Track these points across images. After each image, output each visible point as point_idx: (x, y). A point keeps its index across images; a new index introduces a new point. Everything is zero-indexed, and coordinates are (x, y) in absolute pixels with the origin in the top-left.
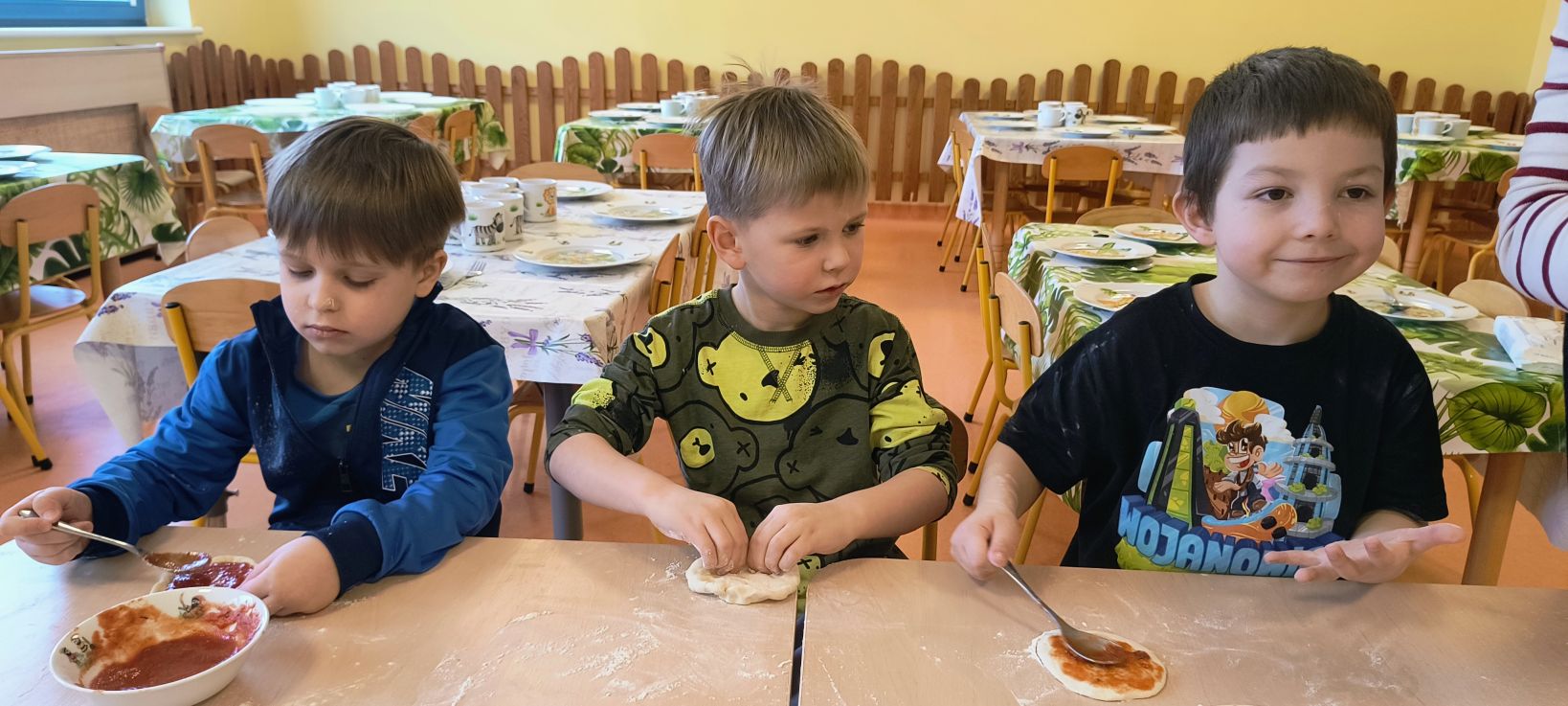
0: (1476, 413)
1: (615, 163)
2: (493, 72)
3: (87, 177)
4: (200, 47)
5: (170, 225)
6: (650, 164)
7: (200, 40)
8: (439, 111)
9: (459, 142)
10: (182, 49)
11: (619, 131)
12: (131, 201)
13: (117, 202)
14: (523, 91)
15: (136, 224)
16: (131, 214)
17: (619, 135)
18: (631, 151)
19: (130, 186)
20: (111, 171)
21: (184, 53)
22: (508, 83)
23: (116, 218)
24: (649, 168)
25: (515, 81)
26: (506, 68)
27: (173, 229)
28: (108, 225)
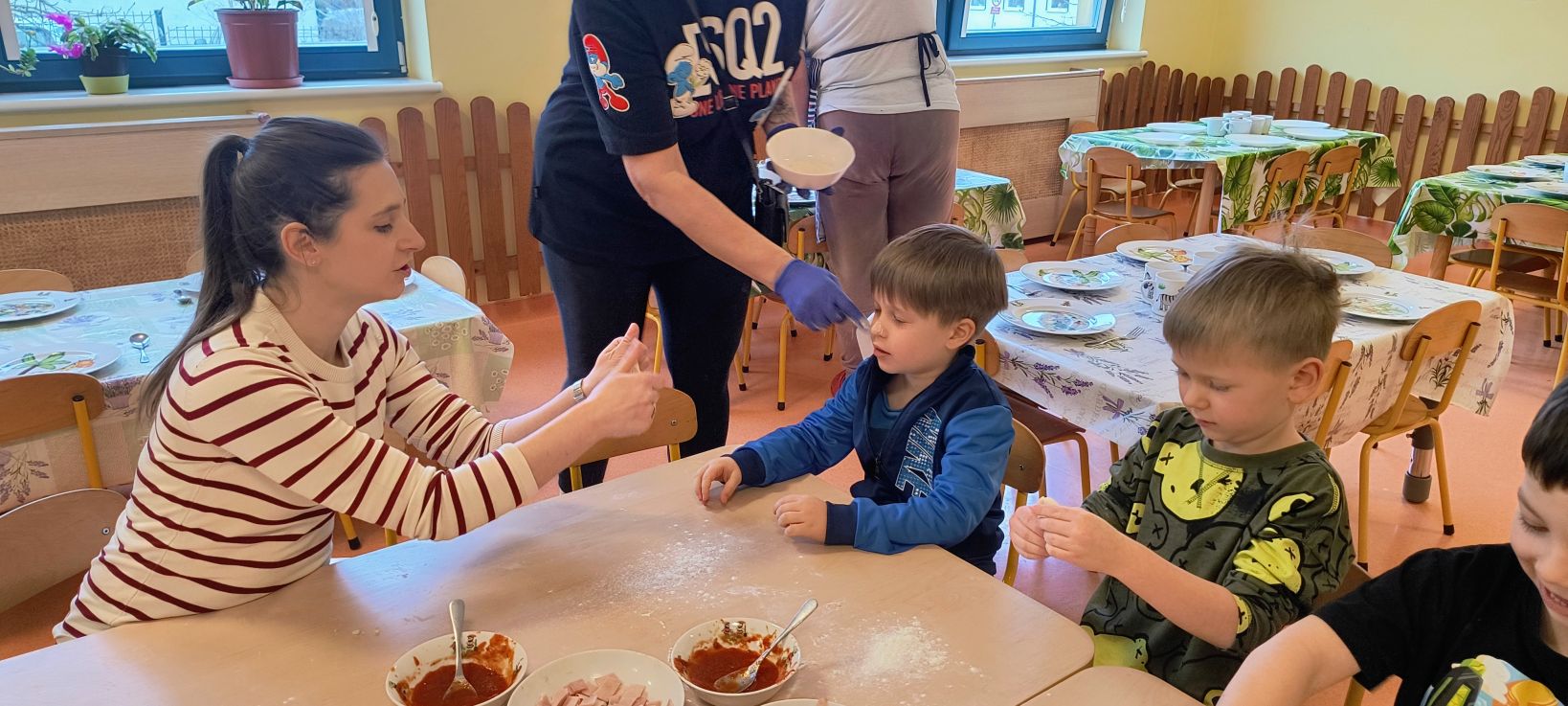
1: (1469, 227)
2: (1418, 102)
4: (1141, 69)
5: (1014, 235)
6: (1509, 235)
7: (1145, 61)
8: (1318, 145)
9: (1338, 176)
10: (1124, 70)
11: (1480, 194)
12: (991, 214)
13: (981, 213)
14: (1445, 124)
15: (992, 232)
16: (989, 223)
17: (1479, 198)
18: (1490, 217)
19: (993, 202)
20: (980, 190)
21: (1126, 75)
22: (1430, 114)
23: (977, 225)
24: (1508, 239)
25: (1438, 112)
26: (1432, 98)
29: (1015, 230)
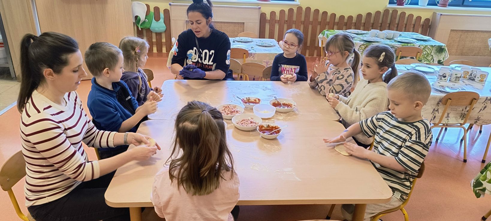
3: (425, 46)
5: (441, 60)
12: (435, 53)
13: (431, 53)
15: (435, 59)
16: (434, 56)
19: (436, 50)
20: (432, 46)
23: (429, 56)
27: (441, 61)
28: (426, 57)
29: (442, 59)
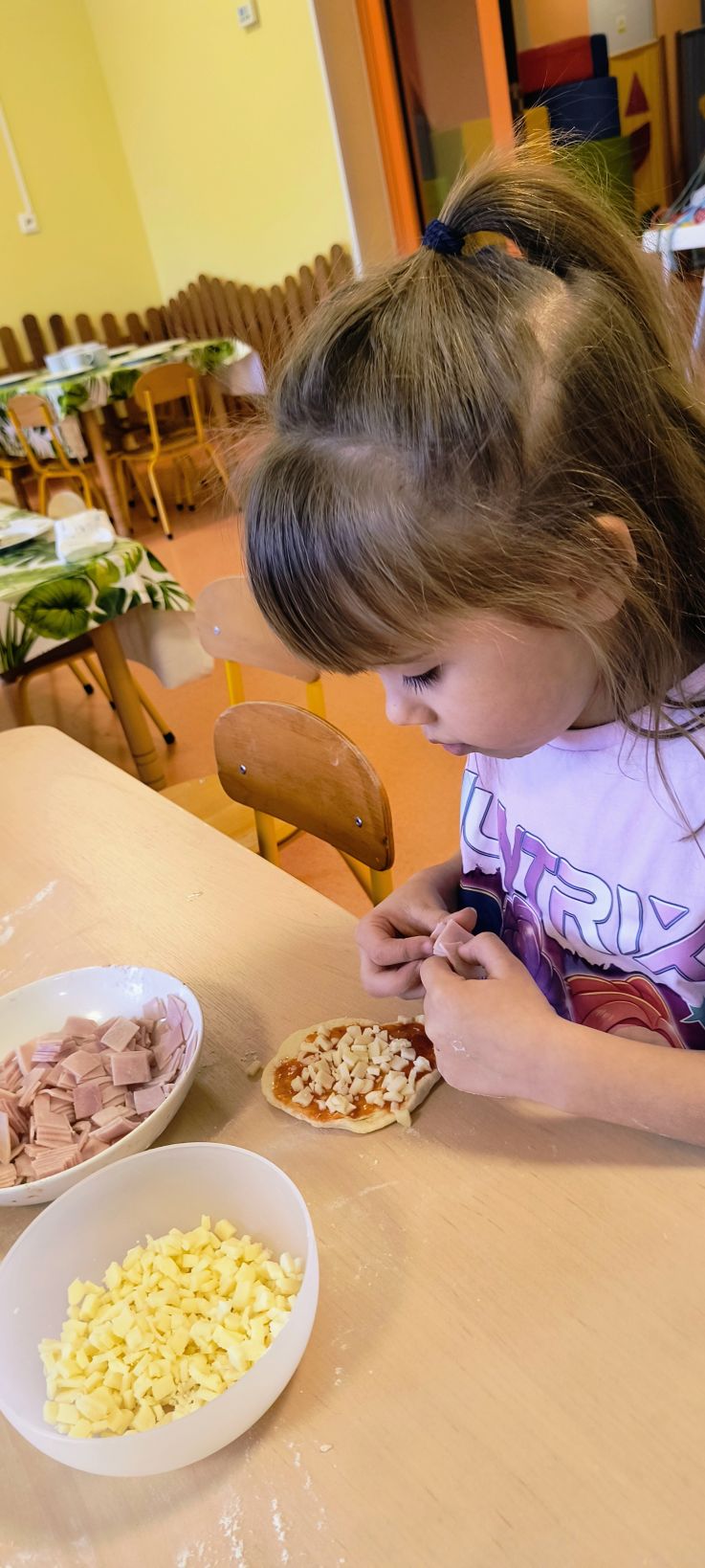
0: (41, 612)
